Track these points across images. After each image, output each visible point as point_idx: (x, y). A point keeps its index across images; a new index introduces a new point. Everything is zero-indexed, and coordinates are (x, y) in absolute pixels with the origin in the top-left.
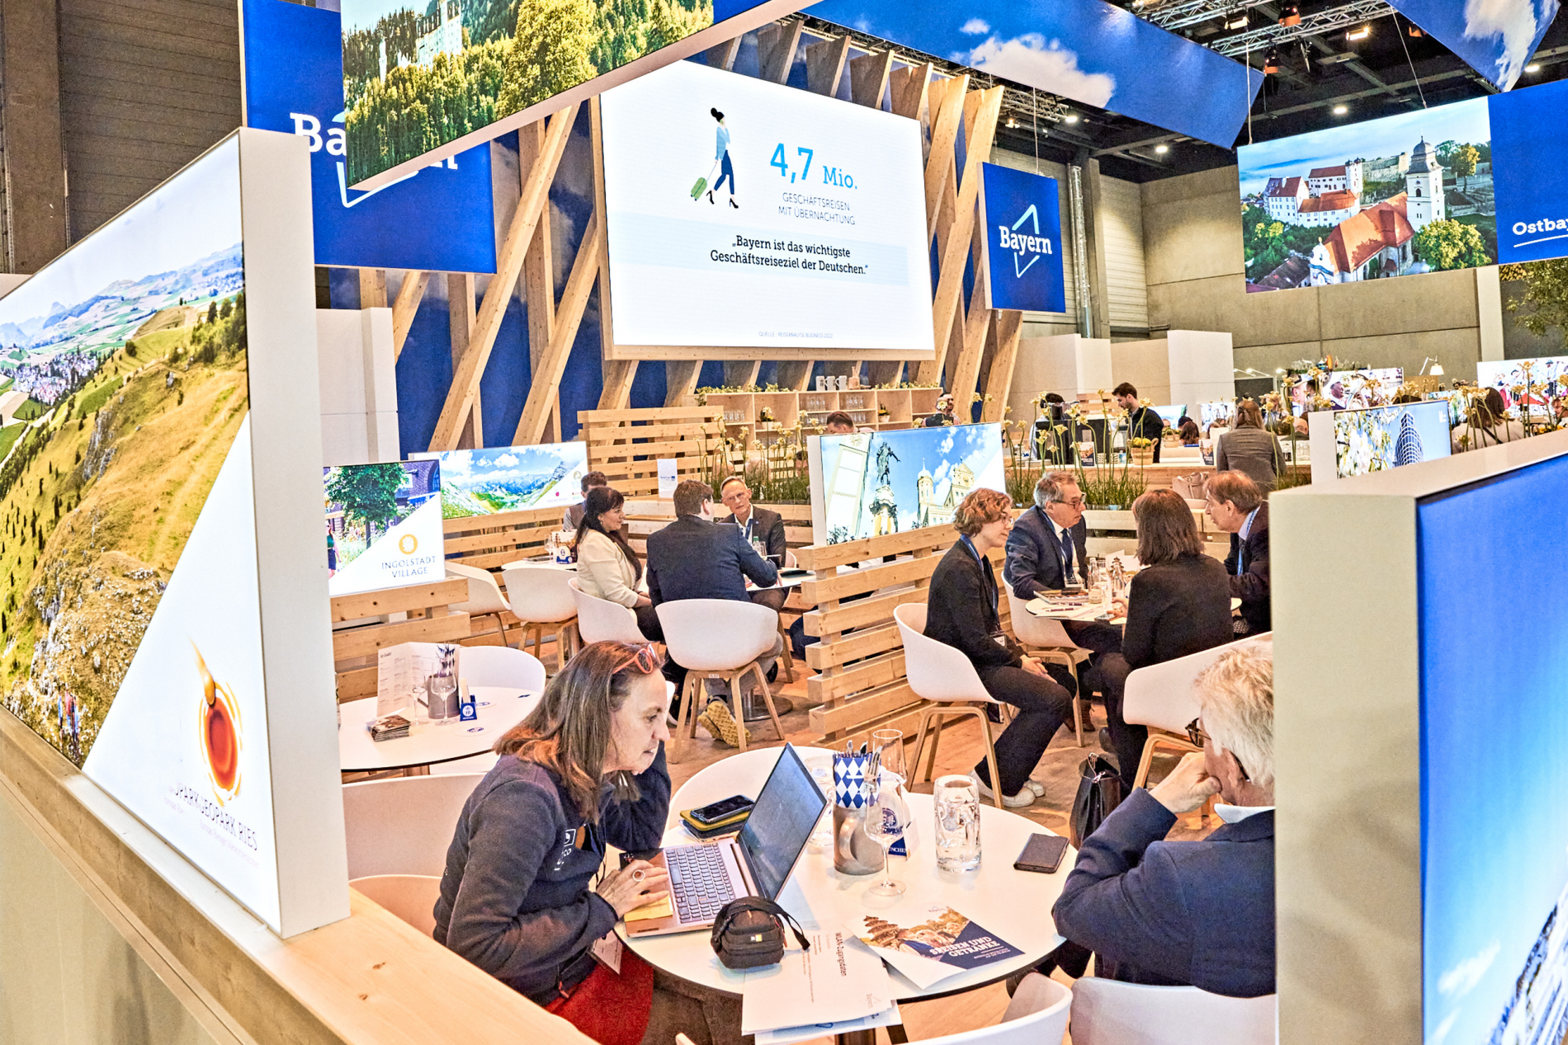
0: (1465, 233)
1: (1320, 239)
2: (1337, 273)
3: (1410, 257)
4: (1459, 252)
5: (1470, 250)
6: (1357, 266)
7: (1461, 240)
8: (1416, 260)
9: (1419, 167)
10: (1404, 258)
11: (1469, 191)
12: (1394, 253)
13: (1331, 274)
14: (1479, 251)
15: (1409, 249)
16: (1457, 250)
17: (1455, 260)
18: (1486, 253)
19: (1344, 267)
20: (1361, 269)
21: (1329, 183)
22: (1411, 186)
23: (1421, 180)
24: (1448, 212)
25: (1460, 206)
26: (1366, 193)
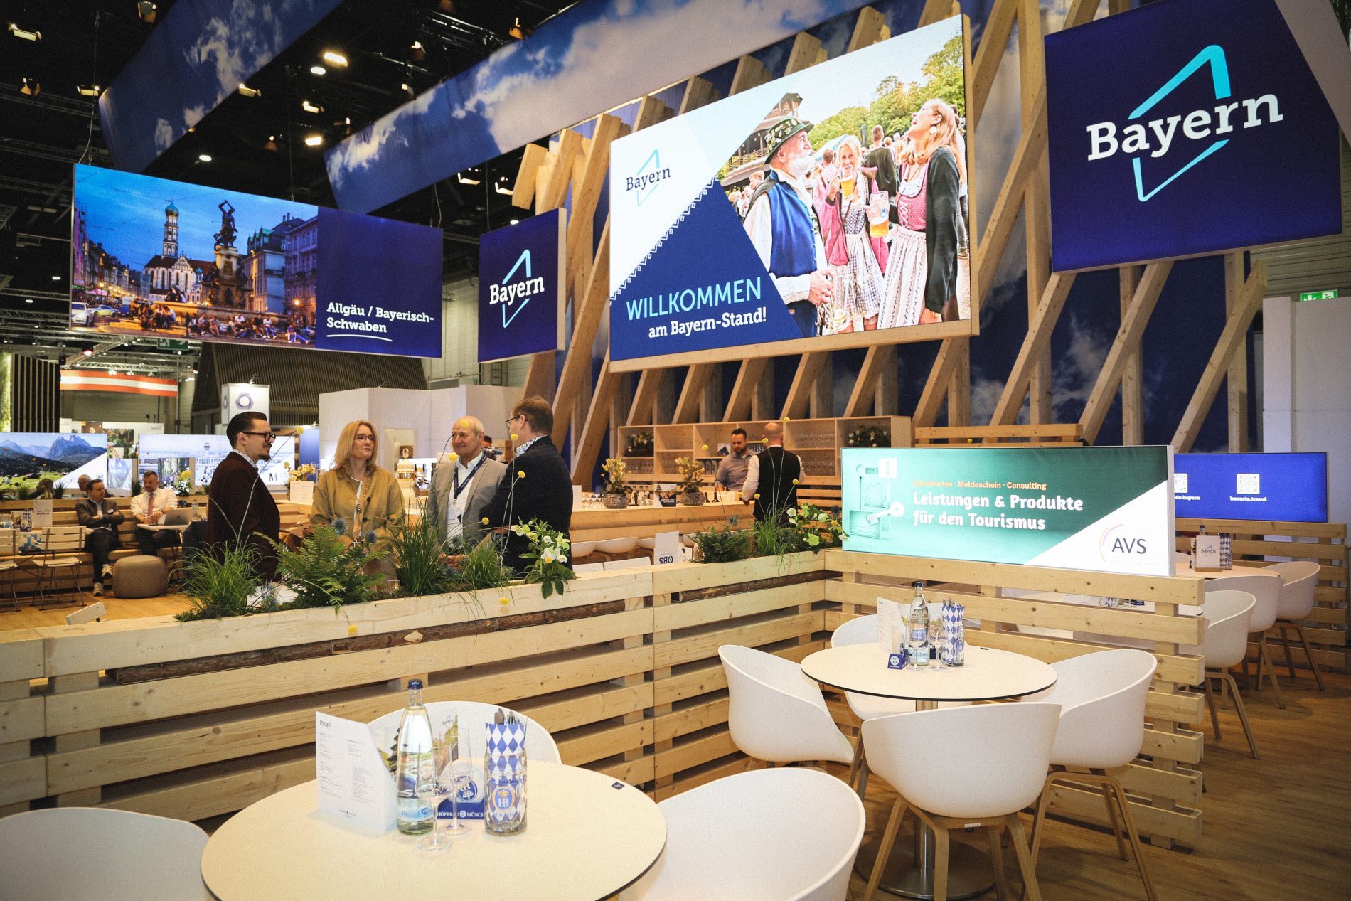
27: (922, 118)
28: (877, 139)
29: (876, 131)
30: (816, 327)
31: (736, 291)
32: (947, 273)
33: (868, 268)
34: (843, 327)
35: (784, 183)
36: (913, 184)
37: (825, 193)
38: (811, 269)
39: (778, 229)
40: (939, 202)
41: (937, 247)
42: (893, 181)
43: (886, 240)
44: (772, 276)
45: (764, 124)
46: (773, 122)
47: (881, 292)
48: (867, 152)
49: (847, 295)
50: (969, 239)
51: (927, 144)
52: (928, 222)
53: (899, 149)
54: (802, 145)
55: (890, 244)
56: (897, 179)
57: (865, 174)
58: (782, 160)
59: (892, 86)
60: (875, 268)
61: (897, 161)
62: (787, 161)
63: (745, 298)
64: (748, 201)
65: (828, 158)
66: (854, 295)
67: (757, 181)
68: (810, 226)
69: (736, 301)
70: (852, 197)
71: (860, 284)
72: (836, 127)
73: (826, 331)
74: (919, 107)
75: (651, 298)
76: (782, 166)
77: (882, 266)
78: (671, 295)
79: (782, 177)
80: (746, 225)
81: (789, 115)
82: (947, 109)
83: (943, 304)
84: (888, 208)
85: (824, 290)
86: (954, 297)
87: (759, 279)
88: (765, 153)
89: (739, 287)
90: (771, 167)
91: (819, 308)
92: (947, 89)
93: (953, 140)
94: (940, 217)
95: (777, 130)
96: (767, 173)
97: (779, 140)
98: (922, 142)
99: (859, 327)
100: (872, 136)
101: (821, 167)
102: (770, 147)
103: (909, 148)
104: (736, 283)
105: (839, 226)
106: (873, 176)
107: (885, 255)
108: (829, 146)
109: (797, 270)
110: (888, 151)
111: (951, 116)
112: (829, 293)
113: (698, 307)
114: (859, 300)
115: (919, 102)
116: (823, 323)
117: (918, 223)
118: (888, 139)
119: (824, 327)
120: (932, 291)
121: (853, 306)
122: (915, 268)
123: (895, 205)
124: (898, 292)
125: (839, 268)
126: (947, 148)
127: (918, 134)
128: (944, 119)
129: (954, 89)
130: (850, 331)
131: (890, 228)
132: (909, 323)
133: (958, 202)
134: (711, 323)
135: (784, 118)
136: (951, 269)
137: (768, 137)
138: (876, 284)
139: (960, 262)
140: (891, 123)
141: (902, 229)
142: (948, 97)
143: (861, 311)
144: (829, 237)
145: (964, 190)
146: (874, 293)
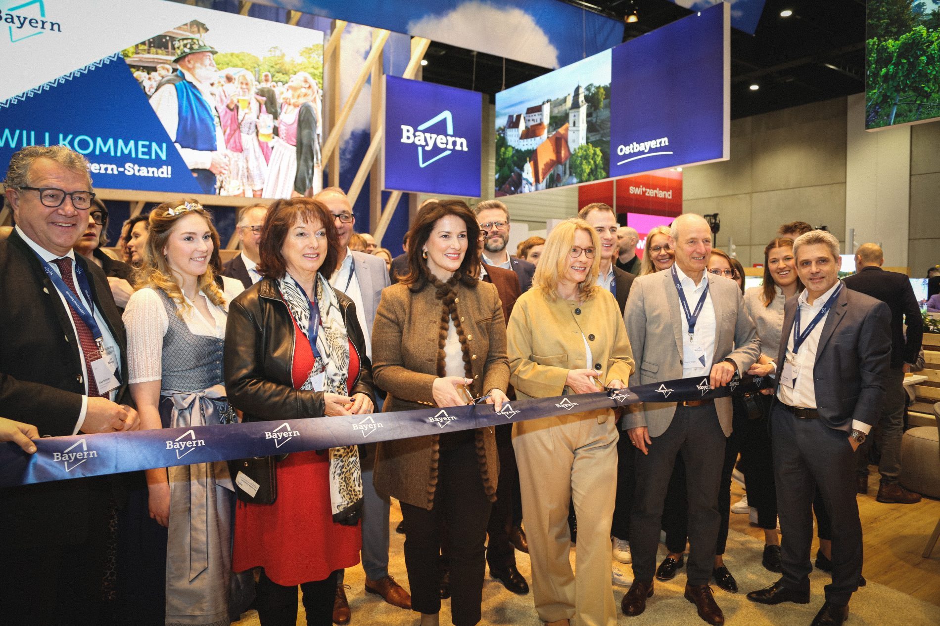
0: (595, 154)
1: (528, 159)
2: (534, 184)
3: (568, 172)
4: (591, 169)
5: (596, 166)
6: (543, 178)
7: (592, 159)
8: (571, 174)
9: (576, 105)
10: (565, 173)
11: (599, 121)
12: (560, 168)
13: (531, 184)
14: (601, 169)
15: (567, 166)
16: (590, 167)
17: (589, 175)
18: (604, 169)
19: (537, 181)
20: (545, 180)
21: (534, 118)
22: (571, 119)
23: (576, 114)
24: (588, 138)
25: (594, 133)
26: (550, 124)
27: (296, 80)
28: (267, 80)
29: (266, 76)
30: (215, 189)
31: (140, 149)
32: (308, 174)
33: (257, 159)
34: (237, 193)
35: (190, 83)
36: (289, 117)
37: (226, 101)
38: (213, 148)
39: (184, 114)
40: (305, 132)
41: (303, 157)
42: (276, 111)
43: (270, 145)
44: (177, 146)
45: (174, 33)
46: (182, 35)
47: (266, 176)
48: (260, 87)
49: (240, 173)
50: (321, 158)
51: (299, 96)
52: (297, 142)
53: (281, 93)
54: (207, 62)
55: (273, 148)
56: (279, 110)
57: (258, 101)
58: (190, 66)
59: (278, 53)
60: (262, 158)
61: (280, 100)
62: (194, 68)
63: (150, 156)
64: (155, 85)
65: (229, 79)
66: (246, 174)
67: (164, 72)
68: (213, 120)
69: (140, 156)
70: (246, 111)
71: (251, 167)
72: (235, 61)
73: (223, 193)
74: (295, 73)
75: (33, 133)
76: (189, 69)
77: (267, 159)
78: (61, 136)
79: (189, 77)
80: (153, 102)
81: (196, 36)
82: (313, 82)
83: (305, 190)
84: (272, 126)
85: (222, 165)
86: (312, 188)
87: (164, 145)
88: (173, 54)
89: (143, 146)
90: (178, 67)
92: (312, 70)
93: (314, 100)
94: (305, 141)
95: (185, 42)
96: (175, 70)
97: (187, 50)
98: (296, 94)
99: (249, 194)
100: (263, 78)
101: (223, 83)
102: (179, 52)
103: (289, 94)
104: (140, 143)
105: (236, 127)
106: (263, 103)
107: (269, 154)
108: (231, 71)
109: (200, 145)
110: (273, 92)
111: (315, 88)
112: (227, 168)
113: (97, 152)
114: (249, 177)
115: (295, 70)
116: (221, 187)
117: (292, 141)
118: (274, 83)
119: (222, 190)
120: (299, 183)
121: (245, 180)
122: (288, 166)
123: (277, 125)
124: (277, 178)
125: (236, 154)
126: (311, 104)
127: (294, 89)
128: (310, 87)
129: (317, 72)
130: (242, 195)
131: (273, 138)
132: (285, 198)
133: (316, 137)
134: (112, 169)
135: (192, 36)
136: (310, 172)
137: (177, 44)
138: (262, 169)
139: (315, 170)
140: (277, 75)
141: (281, 141)
142: (314, 75)
143: (251, 185)
144: (228, 131)
145: (319, 130)
146: (260, 175)
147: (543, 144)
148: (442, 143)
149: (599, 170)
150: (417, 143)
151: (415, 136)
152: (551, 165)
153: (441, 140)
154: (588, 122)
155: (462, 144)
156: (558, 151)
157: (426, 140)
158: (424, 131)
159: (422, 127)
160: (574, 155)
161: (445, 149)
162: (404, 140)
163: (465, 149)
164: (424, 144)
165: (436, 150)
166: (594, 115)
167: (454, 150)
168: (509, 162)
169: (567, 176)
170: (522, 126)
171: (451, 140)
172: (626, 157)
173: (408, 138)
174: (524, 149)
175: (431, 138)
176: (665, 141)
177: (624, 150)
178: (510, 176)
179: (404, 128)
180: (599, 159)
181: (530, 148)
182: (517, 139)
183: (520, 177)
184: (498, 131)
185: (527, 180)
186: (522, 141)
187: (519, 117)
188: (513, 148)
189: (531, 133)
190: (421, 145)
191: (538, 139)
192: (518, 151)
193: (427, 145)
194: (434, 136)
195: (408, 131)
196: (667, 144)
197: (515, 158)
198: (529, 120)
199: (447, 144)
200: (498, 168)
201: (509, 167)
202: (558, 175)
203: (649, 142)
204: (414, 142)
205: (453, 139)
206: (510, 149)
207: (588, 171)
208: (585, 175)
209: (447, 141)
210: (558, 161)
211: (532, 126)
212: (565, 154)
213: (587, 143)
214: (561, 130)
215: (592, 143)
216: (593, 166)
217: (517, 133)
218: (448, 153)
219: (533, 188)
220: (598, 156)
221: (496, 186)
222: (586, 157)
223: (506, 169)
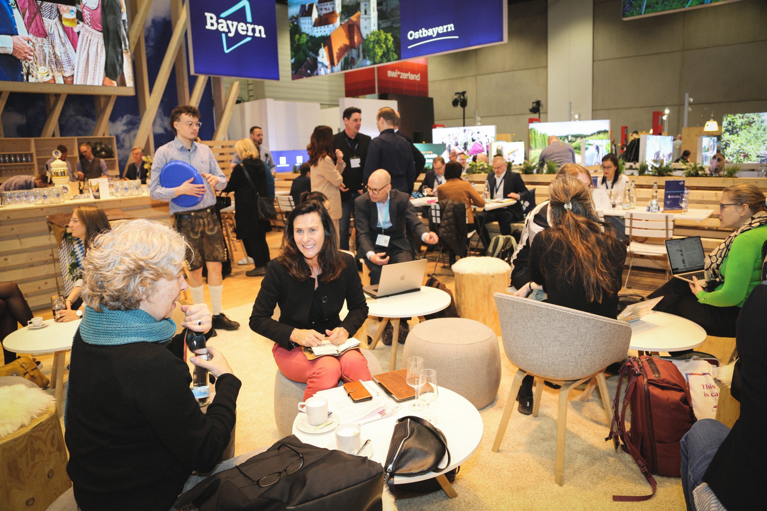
0: (386, 39)
1: (322, 45)
2: (329, 67)
3: (361, 55)
4: (383, 52)
5: (388, 49)
6: (338, 61)
7: (384, 43)
8: (364, 57)
10: (359, 56)
11: (389, 10)
12: (354, 52)
13: (327, 67)
14: (392, 51)
15: (361, 50)
16: (382, 50)
17: (382, 57)
18: (396, 52)
19: (332, 63)
20: (340, 63)
21: (326, 7)
22: (362, 7)
23: (367, 3)
24: (379, 25)
25: (385, 20)
26: (342, 13)
30: (22, 75)
32: (118, 60)
33: (63, 45)
34: (47, 79)
38: (13, 32)
40: (110, 18)
41: (111, 43)
47: (75, 62)
49: (48, 58)
50: (129, 44)
52: (103, 28)
55: (78, 33)
60: (69, 45)
66: (54, 60)
71: (58, 53)
73: (31, 79)
77: (74, 46)
83: (116, 77)
84: (75, 11)
85: (27, 51)
86: (123, 74)
91: (24, 63)
94: (111, 27)
99: (60, 80)
105: (36, 10)
107: (76, 39)
112: (32, 54)
114: (58, 63)
116: (28, 74)
117: (97, 26)
119: (30, 77)
120: (109, 68)
121: (53, 67)
122: (97, 52)
123: (80, 10)
124: (87, 63)
125: (39, 39)
130: (52, 82)
131: (78, 23)
132: (96, 84)
133: (122, 22)
136: (120, 58)
138: (70, 55)
139: (125, 56)
141: (87, 26)
143: (61, 72)
144: (27, 14)
145: (124, 17)
146: (69, 61)
147: (336, 30)
148: (243, 30)
149: (391, 53)
150: (221, 29)
151: (218, 23)
152: (344, 49)
153: (242, 27)
154: (378, 10)
155: (260, 31)
156: (351, 37)
157: (228, 27)
158: (226, 19)
159: (224, 15)
160: (367, 40)
161: (246, 36)
162: (208, 27)
163: (264, 36)
164: (227, 30)
165: (238, 37)
166: (384, 4)
167: (253, 37)
168: (304, 47)
169: (361, 58)
170: (315, 14)
171: (250, 27)
172: (415, 41)
173: (212, 25)
174: (318, 35)
175: (233, 25)
176: (451, 27)
177: (413, 35)
178: (305, 60)
179: (208, 15)
180: (390, 44)
181: (324, 34)
182: (311, 26)
183: (315, 61)
184: (291, 19)
185: (322, 64)
186: (315, 28)
187: (311, 6)
188: (307, 35)
189: (323, 21)
190: (224, 32)
191: (331, 26)
192: (312, 38)
193: (230, 31)
194: (235, 23)
195: (211, 18)
196: (453, 29)
197: (310, 44)
198: (321, 9)
199: (247, 31)
200: (293, 53)
201: (305, 52)
202: (353, 59)
203: (437, 28)
204: (217, 29)
205: (252, 26)
206: (304, 36)
207: (380, 54)
208: (378, 57)
209: (247, 28)
210: (352, 46)
211: (325, 15)
212: (358, 39)
213: (379, 29)
214: (354, 18)
215: (383, 29)
216: (385, 50)
217: (310, 21)
218: (248, 39)
219: (329, 71)
220: (390, 41)
221: (293, 70)
222: (378, 42)
223: (301, 54)
